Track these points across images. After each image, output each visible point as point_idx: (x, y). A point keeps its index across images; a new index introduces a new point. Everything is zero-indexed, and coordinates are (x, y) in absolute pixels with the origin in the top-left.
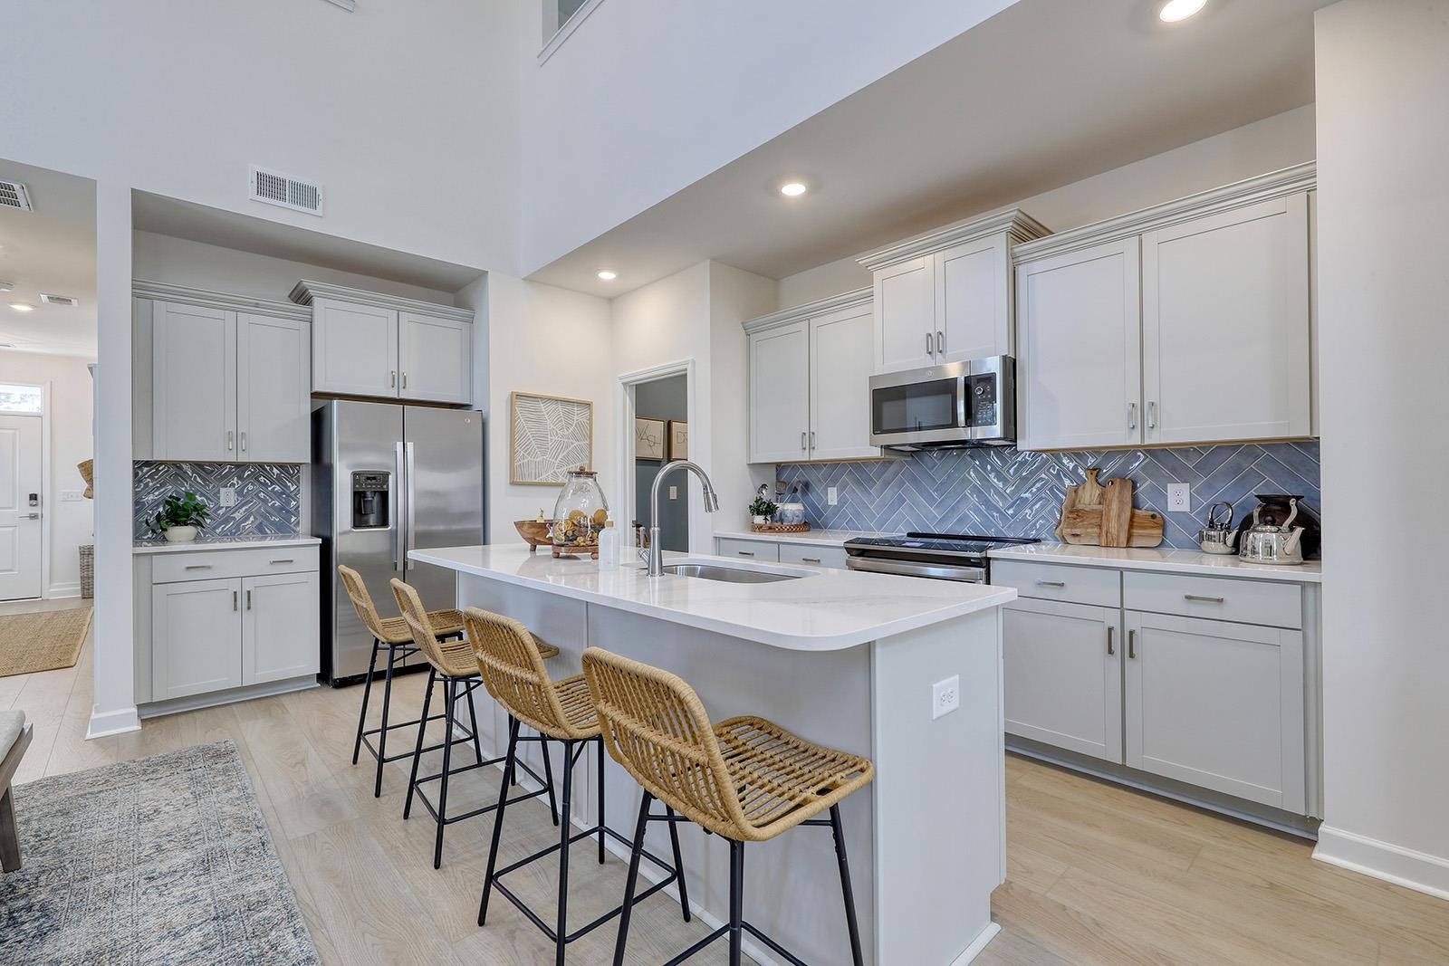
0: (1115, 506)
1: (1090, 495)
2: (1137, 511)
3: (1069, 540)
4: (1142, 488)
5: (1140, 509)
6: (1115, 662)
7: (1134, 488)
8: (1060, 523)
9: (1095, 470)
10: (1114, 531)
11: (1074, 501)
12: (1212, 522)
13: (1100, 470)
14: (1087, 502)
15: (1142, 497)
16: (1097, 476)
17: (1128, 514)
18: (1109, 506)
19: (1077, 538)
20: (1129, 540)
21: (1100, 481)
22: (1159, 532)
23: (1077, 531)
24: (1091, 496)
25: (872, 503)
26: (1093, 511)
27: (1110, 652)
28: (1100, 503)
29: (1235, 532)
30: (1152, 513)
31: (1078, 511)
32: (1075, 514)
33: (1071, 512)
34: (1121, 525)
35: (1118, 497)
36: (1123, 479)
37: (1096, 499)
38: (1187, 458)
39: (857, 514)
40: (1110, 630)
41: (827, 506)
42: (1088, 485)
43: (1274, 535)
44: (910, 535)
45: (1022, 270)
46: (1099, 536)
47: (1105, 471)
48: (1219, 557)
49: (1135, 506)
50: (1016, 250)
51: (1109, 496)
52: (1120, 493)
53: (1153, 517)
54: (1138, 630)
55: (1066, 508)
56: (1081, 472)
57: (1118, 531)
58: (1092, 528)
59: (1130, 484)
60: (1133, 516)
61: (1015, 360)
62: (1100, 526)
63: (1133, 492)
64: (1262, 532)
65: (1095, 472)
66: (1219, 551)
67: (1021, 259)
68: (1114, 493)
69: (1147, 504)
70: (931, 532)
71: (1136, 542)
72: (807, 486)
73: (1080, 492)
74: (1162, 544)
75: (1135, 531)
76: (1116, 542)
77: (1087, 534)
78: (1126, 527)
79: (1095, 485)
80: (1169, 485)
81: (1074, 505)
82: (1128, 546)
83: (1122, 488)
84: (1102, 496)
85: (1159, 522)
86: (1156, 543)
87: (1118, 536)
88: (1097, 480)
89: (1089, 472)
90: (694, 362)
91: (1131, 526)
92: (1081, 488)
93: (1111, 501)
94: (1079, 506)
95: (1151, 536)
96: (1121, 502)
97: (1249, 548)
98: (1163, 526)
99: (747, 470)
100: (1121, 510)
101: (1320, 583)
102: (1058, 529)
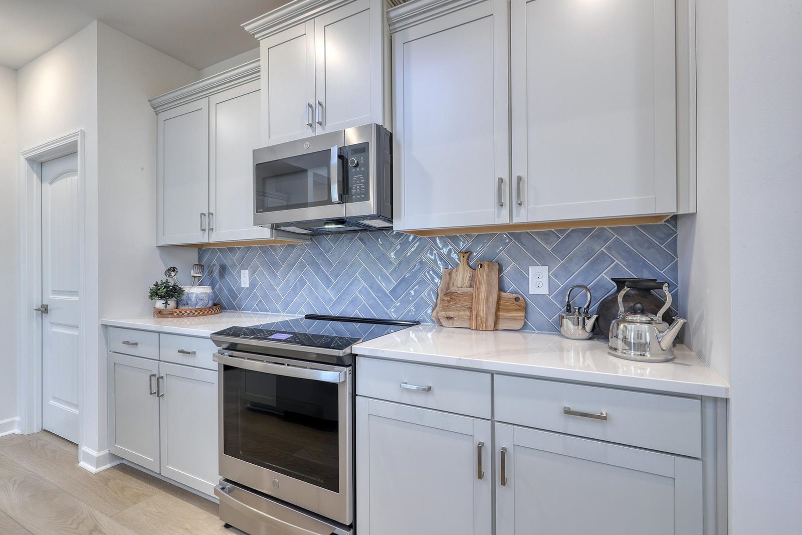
0: (483, 288)
1: (462, 277)
2: (503, 294)
3: (444, 322)
4: (507, 271)
5: (505, 292)
6: (485, 487)
7: (500, 270)
8: (436, 306)
9: (467, 252)
10: (482, 314)
11: (448, 284)
12: (569, 305)
13: (471, 253)
14: (459, 285)
15: (507, 280)
16: (468, 259)
17: (495, 296)
18: (478, 289)
19: (451, 321)
20: (496, 323)
21: (471, 263)
22: (522, 314)
23: (451, 314)
24: (463, 280)
25: (278, 285)
26: (465, 294)
27: (480, 476)
28: (471, 286)
29: (595, 316)
30: (515, 296)
31: (452, 294)
32: (449, 297)
33: (446, 295)
34: (489, 308)
35: (487, 280)
36: (490, 262)
37: (467, 283)
38: (546, 241)
39: (266, 296)
40: (480, 448)
41: (240, 289)
42: (461, 268)
43: (646, 326)
44: (308, 317)
45: (398, 38)
46: (470, 319)
47: (474, 254)
48: (578, 343)
49: (501, 289)
50: (392, 14)
51: (479, 278)
52: (488, 276)
53: (517, 299)
54: (510, 449)
55: (442, 291)
56: (455, 256)
57: (486, 314)
58: (464, 311)
59: (496, 267)
60: (499, 298)
61: (391, 134)
62: (471, 309)
63: (499, 274)
64: (633, 322)
65: (466, 255)
66: (577, 336)
67: (397, 25)
68: (483, 275)
69: (511, 285)
70: (327, 314)
71: (501, 326)
72: (223, 269)
73: (453, 274)
74: (525, 327)
75: (501, 314)
76: (484, 325)
77: (460, 317)
78: (493, 310)
79: (467, 267)
80: (530, 268)
81: (448, 288)
82: (496, 329)
83: (490, 271)
84: (472, 278)
85: (521, 304)
86: (518, 325)
87: (487, 319)
88: (468, 263)
89: (461, 255)
90: (83, 134)
91: (498, 309)
92: (454, 270)
93: (480, 284)
94: (453, 289)
95: (514, 319)
96: (489, 284)
97: (620, 336)
98: (525, 309)
99: (157, 252)
100: (489, 292)
101: (727, 400)
102: (435, 312)
